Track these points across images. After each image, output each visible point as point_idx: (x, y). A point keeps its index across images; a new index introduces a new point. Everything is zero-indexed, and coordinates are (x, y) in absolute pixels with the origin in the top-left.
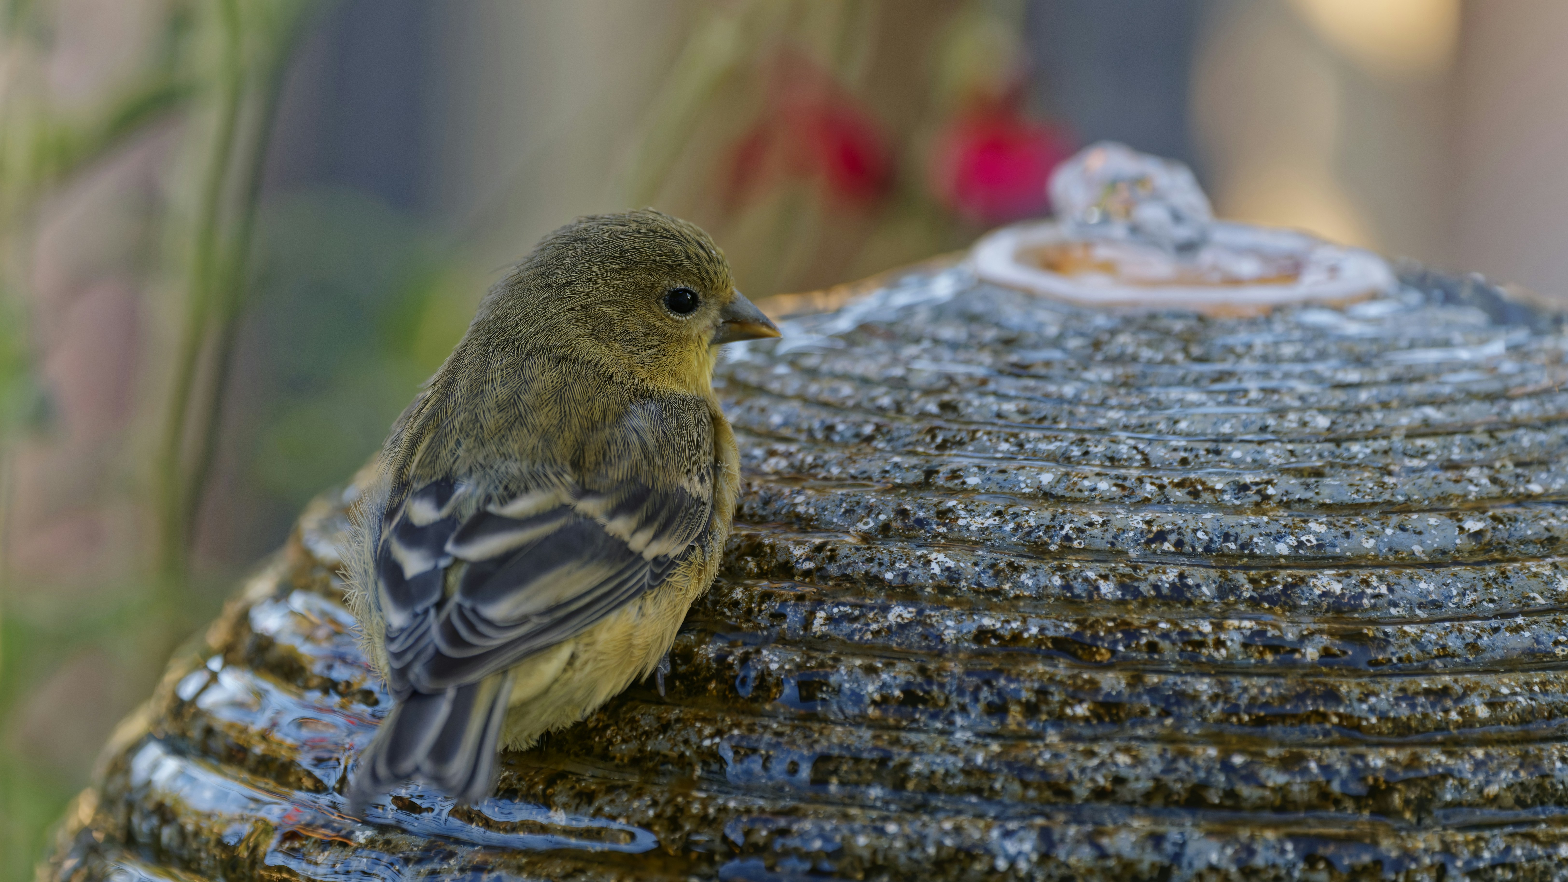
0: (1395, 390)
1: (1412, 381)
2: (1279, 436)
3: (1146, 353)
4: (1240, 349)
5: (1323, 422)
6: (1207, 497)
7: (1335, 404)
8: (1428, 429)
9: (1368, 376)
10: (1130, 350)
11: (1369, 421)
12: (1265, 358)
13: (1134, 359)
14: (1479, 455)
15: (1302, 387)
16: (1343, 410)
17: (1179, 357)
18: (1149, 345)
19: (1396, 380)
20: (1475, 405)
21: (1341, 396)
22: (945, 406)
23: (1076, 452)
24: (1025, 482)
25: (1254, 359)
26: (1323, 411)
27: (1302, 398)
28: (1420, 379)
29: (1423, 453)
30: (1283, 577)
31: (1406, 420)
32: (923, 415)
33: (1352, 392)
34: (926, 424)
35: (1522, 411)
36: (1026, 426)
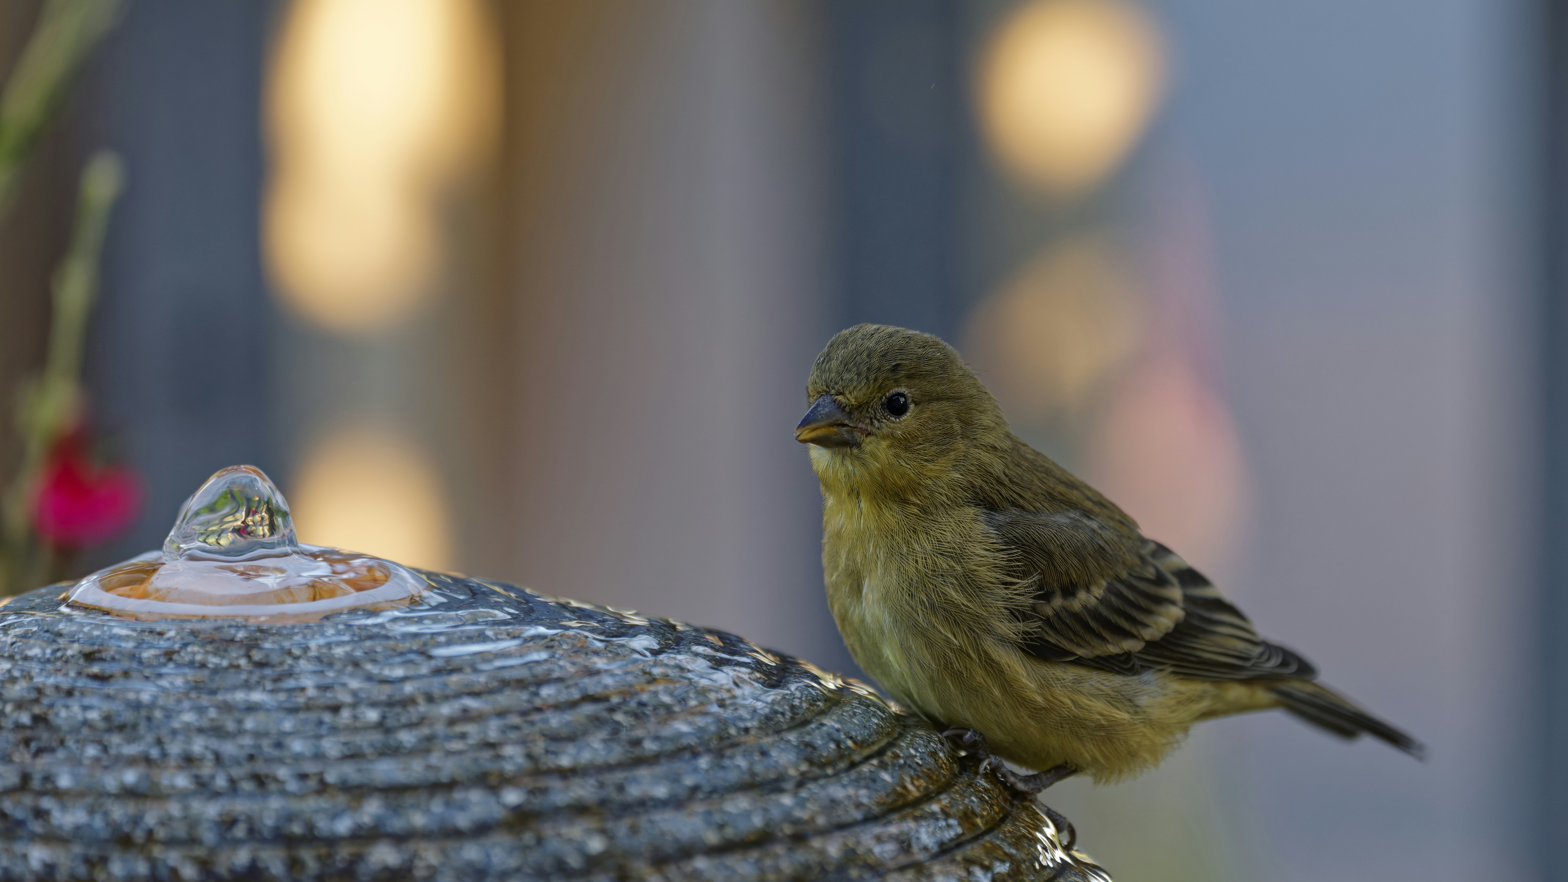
0: (437, 681)
1: (452, 671)
2: (334, 730)
3: (213, 660)
4: (297, 652)
5: (373, 715)
6: (273, 787)
7: (383, 698)
8: (466, 716)
9: (411, 672)
10: (199, 658)
11: (414, 713)
12: (319, 659)
13: (203, 666)
14: (513, 735)
15: (355, 684)
16: (390, 704)
17: (243, 662)
18: (215, 654)
19: (437, 672)
20: (508, 692)
21: (387, 689)
22: (38, 719)
23: (155, 753)
24: (110, 782)
25: (309, 659)
26: (373, 705)
27: (354, 693)
28: (458, 670)
29: (463, 736)
30: (344, 853)
31: (446, 710)
32: (18, 727)
33: (397, 686)
34: (21, 735)
35: (549, 695)
36: (109, 730)
